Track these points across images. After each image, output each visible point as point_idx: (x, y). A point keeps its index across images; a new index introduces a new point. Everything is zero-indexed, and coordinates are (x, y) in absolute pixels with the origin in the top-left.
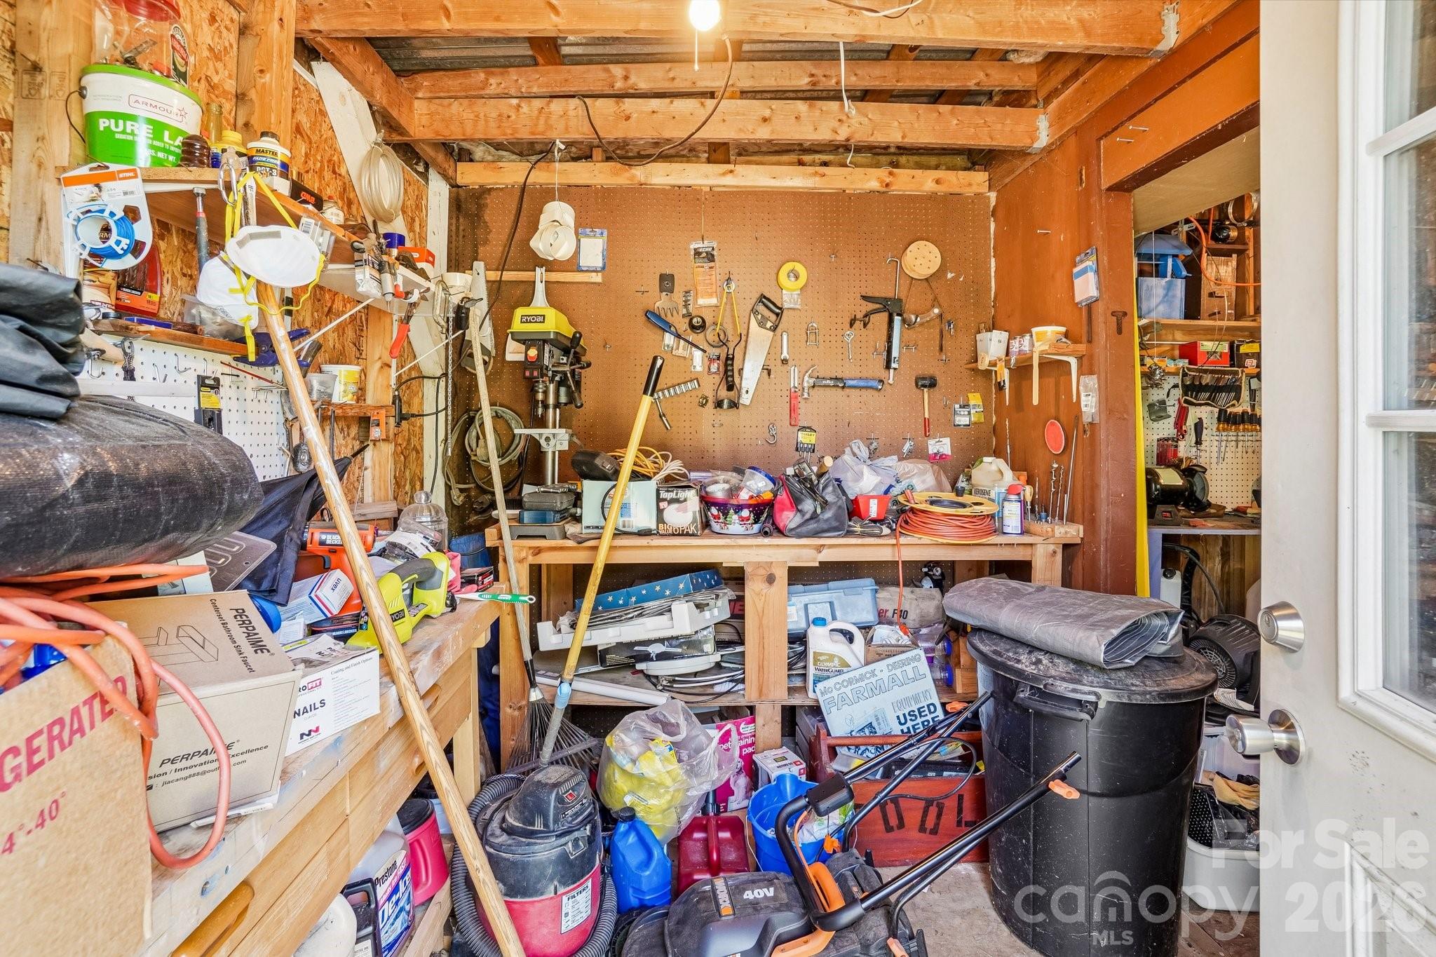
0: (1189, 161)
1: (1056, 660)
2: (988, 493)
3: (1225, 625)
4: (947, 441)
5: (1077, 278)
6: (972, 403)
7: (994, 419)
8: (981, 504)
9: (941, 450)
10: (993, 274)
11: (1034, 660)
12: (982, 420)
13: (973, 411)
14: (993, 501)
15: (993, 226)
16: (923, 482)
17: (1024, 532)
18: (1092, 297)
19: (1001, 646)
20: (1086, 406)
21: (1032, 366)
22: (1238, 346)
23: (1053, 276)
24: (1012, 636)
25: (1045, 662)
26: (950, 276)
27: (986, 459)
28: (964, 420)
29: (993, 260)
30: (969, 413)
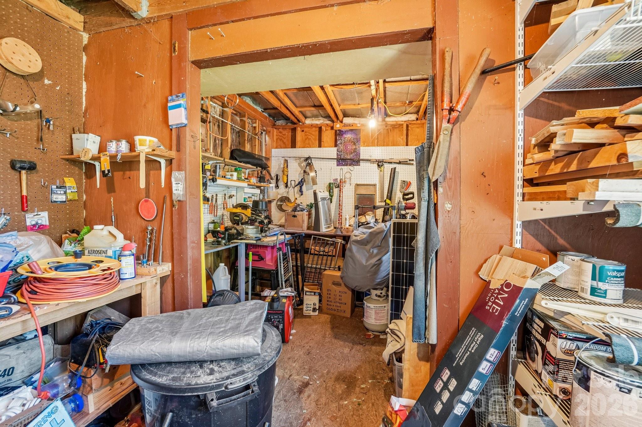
0: (240, 63)
1: (222, 364)
2: (105, 252)
3: (222, 295)
4: (45, 214)
5: (170, 109)
6: (68, 185)
7: (85, 197)
8: (102, 262)
9: (40, 222)
10: (84, 93)
11: (208, 371)
12: (77, 198)
13: (68, 191)
14: (110, 257)
15: (85, 58)
16: (39, 251)
17: (136, 275)
18: (181, 124)
19: (177, 372)
20: (176, 190)
21: (139, 161)
22: (205, 165)
23: (145, 105)
24: (182, 359)
25: (216, 368)
26: (47, 82)
27: (96, 227)
28: (62, 198)
29: (84, 84)
30: (65, 193)
